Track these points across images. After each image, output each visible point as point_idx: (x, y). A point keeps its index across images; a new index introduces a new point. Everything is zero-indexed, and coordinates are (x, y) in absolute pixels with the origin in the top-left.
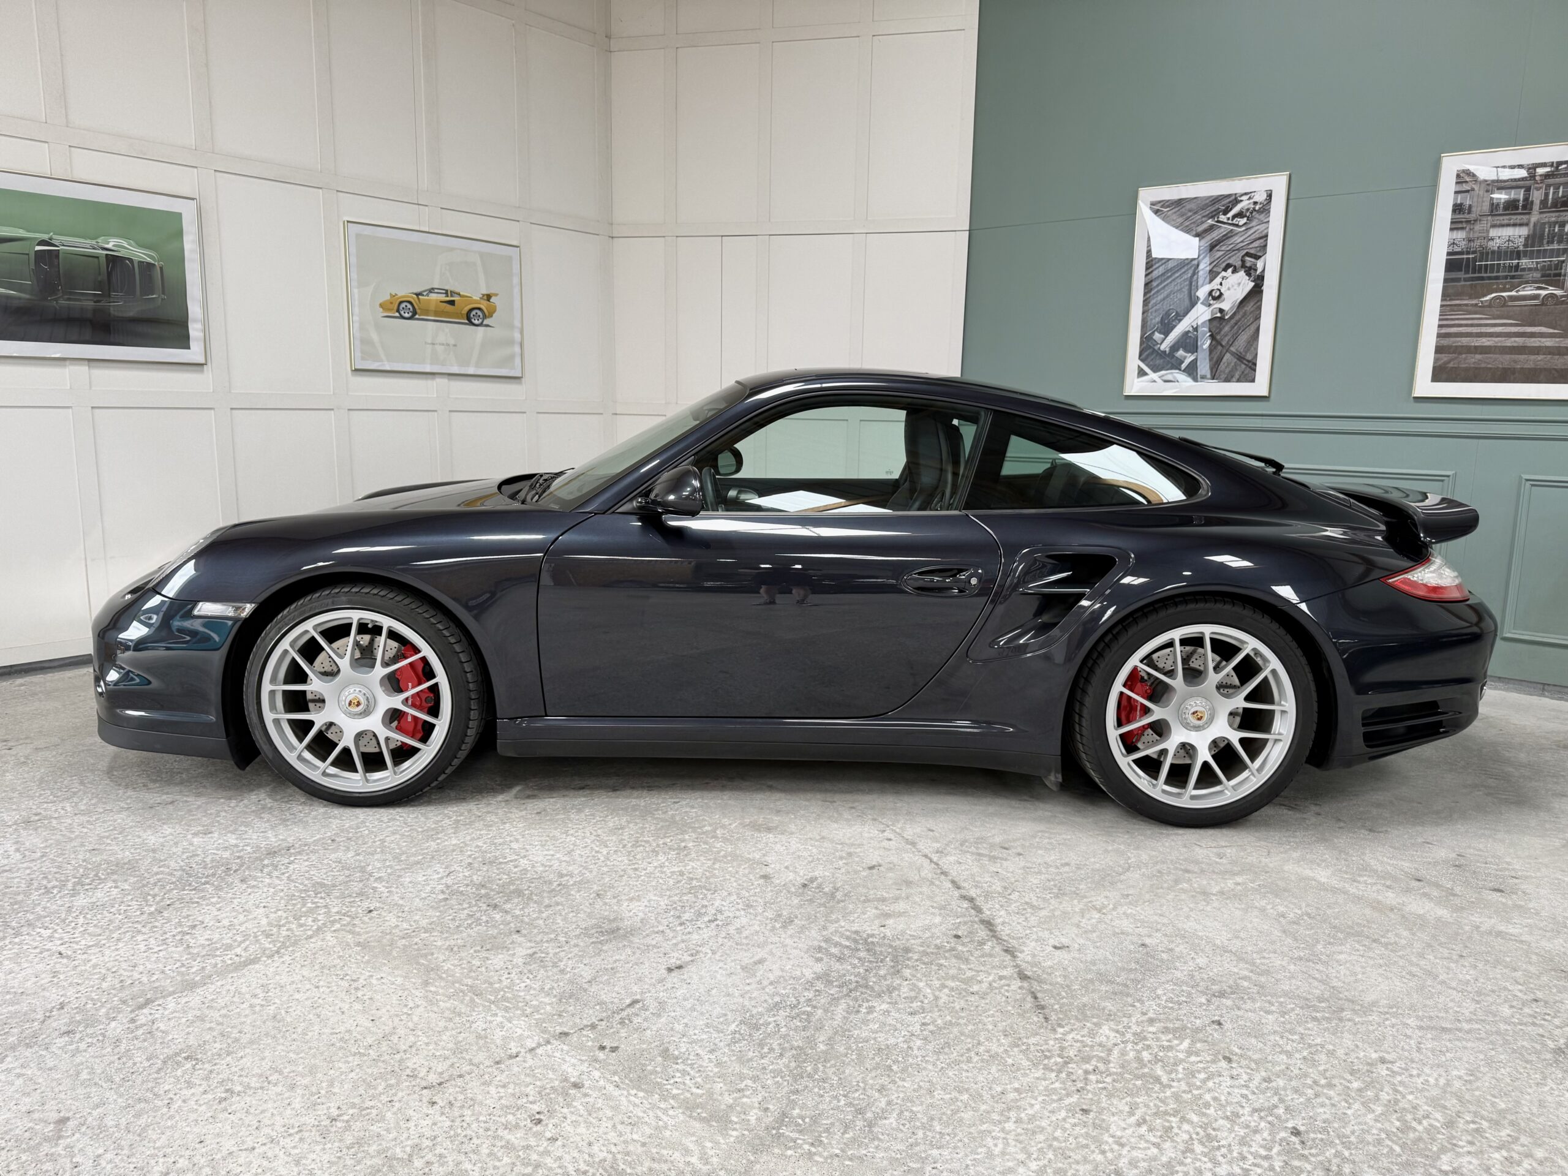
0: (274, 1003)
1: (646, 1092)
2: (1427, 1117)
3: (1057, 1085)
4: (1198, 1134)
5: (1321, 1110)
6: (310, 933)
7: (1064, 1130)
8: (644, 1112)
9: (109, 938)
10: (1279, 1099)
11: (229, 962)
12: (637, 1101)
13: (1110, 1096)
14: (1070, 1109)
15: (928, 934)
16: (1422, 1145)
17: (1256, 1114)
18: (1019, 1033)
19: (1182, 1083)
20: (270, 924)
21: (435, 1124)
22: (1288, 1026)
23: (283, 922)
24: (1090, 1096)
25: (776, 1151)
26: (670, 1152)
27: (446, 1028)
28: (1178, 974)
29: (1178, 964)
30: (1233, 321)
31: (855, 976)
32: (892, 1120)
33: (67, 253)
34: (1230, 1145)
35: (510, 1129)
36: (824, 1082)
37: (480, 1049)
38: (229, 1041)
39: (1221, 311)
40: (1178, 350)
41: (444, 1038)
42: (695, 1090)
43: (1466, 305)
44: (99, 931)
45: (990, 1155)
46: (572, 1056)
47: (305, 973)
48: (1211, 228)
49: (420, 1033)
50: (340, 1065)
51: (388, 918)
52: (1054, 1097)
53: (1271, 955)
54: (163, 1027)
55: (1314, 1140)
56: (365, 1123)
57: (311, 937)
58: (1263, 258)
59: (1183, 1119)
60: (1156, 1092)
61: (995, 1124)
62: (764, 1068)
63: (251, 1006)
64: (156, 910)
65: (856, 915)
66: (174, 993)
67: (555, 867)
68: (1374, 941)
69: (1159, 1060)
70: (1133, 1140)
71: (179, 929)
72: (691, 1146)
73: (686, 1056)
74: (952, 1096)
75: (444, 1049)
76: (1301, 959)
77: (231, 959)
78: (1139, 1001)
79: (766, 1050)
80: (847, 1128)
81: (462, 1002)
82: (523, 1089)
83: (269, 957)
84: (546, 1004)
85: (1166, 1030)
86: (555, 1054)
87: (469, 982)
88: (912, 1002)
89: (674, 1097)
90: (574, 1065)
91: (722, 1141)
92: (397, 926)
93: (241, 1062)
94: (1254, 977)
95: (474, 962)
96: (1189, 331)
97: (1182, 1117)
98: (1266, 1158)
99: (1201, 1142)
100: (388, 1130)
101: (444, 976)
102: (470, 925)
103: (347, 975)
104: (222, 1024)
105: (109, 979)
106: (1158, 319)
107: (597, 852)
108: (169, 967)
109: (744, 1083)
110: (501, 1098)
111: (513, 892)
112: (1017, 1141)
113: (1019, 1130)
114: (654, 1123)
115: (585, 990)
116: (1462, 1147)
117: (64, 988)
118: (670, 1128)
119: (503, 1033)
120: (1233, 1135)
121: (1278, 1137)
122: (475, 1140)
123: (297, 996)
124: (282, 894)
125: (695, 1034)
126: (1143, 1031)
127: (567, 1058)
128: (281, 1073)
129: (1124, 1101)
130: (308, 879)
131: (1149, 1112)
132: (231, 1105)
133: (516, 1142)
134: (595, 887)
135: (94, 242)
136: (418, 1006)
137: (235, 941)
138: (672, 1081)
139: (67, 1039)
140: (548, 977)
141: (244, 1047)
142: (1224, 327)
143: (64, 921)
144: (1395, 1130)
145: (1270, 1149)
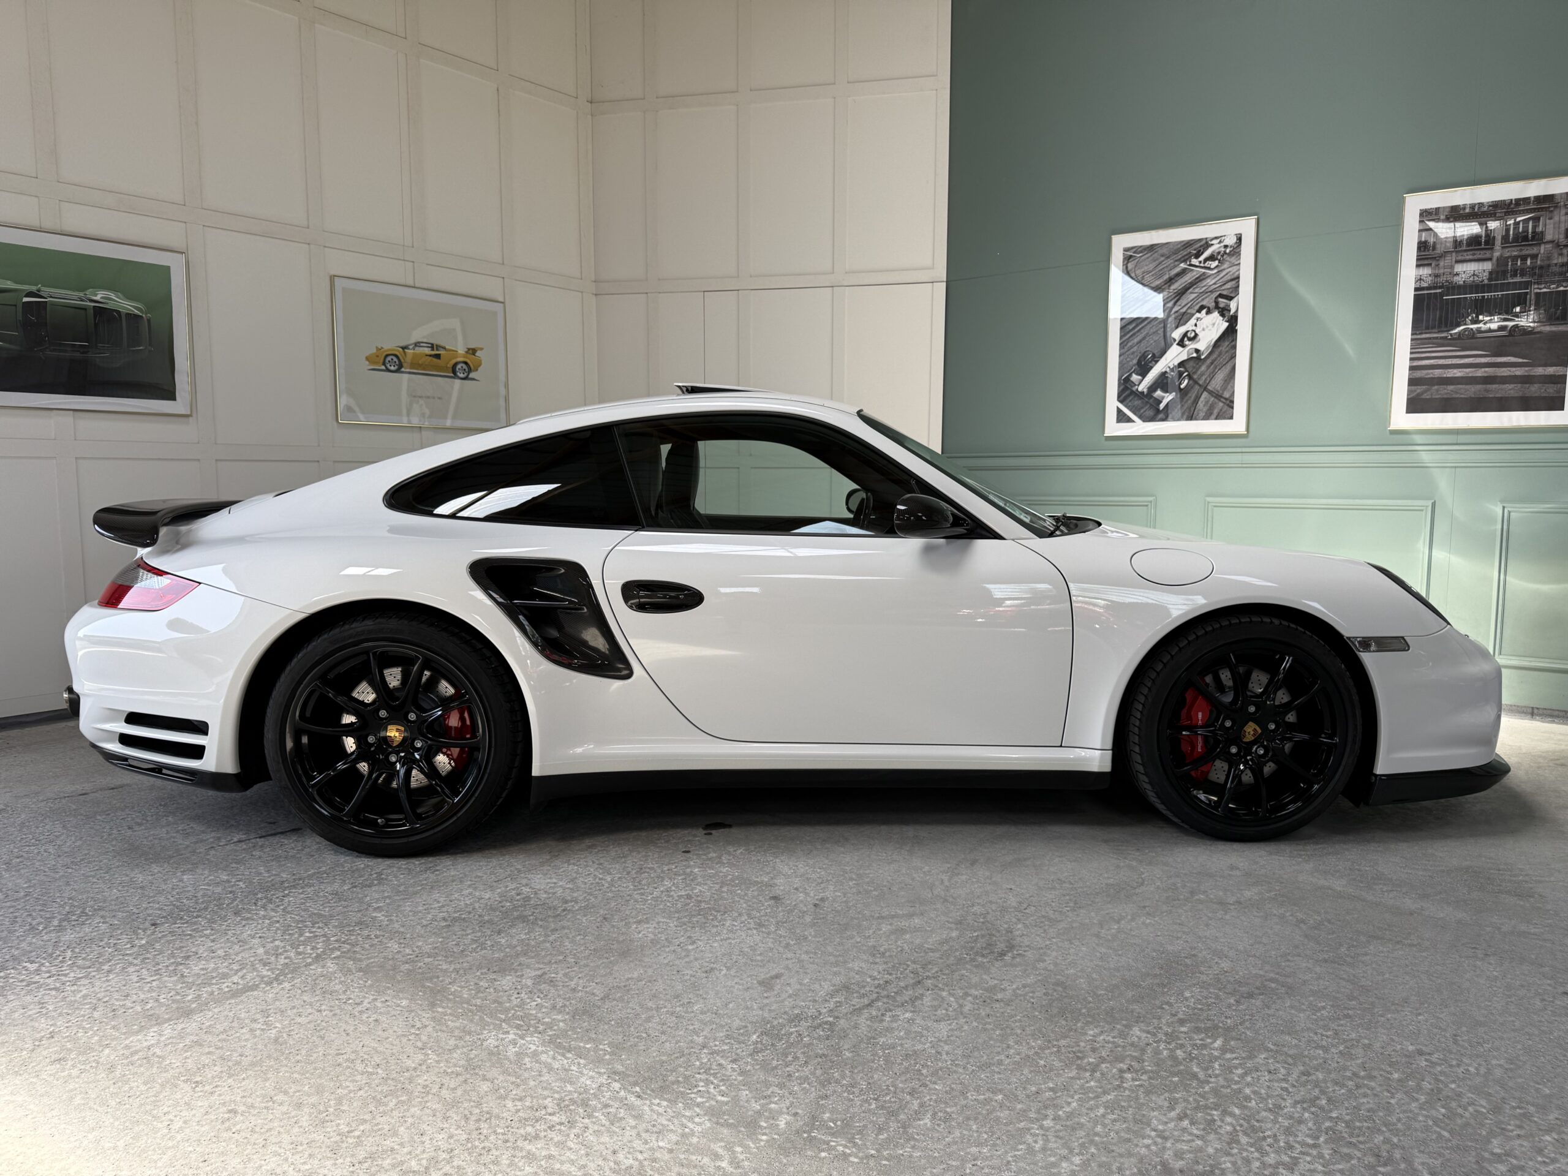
0: (275, 1027)
1: (669, 1101)
2: (1474, 1104)
3: (1092, 1083)
4: (1241, 1126)
5: (1365, 1100)
6: (309, 960)
7: (1104, 1125)
8: (669, 1120)
9: (98, 970)
10: (1323, 1092)
11: (227, 990)
12: (661, 1110)
13: (1148, 1093)
14: (1110, 1107)
15: (946, 947)
16: (1470, 1130)
17: (1299, 1106)
18: (1049, 1036)
19: (1220, 1078)
20: (267, 953)
21: (451, 1137)
22: (1321, 1023)
23: (280, 951)
24: (1127, 1093)
25: (809, 1153)
26: (699, 1158)
27: (456, 1047)
28: (1204, 978)
29: (1202, 969)
30: (1209, 361)
31: (876, 988)
32: (927, 1121)
33: (53, 304)
34: (1275, 1136)
35: (530, 1141)
36: (853, 1087)
37: (493, 1065)
38: (230, 1064)
39: (1197, 351)
40: (1155, 390)
41: (455, 1055)
42: (719, 1098)
43: (1436, 338)
44: (88, 963)
45: (1030, 1150)
46: (590, 1069)
47: (305, 998)
48: (1184, 272)
49: (430, 1052)
50: (348, 1084)
51: (390, 945)
52: (1091, 1095)
53: (1296, 958)
54: (159, 1053)
55: (1360, 1128)
56: (377, 1138)
57: (310, 964)
58: (1235, 299)
59: (1225, 1113)
60: (1193, 1088)
61: (1032, 1121)
62: (790, 1075)
63: (251, 1030)
64: (147, 942)
65: (871, 931)
66: (170, 1020)
67: (558, 895)
68: (1398, 943)
69: (1194, 1058)
70: (1176, 1133)
71: (172, 960)
72: (721, 1151)
73: (708, 1066)
74: (987, 1096)
75: (455, 1066)
76: (1326, 961)
77: (227, 987)
78: (1168, 1003)
79: (790, 1058)
80: (880, 1130)
81: (472, 1021)
82: (540, 1101)
83: (269, 983)
84: (560, 1021)
85: (1198, 1030)
86: (573, 1068)
87: (479, 1002)
88: (936, 1011)
89: (698, 1105)
90: (592, 1077)
91: (752, 1146)
92: (399, 952)
93: (243, 1083)
94: (1281, 979)
95: (481, 984)
96: (1166, 372)
97: (1223, 1111)
98: (1315, 1146)
99: (1247, 1135)
100: (402, 1145)
101: (451, 997)
102: (474, 950)
103: (350, 999)
104: (222, 1048)
105: (102, 1009)
106: (1135, 361)
107: (600, 879)
108: (163, 996)
109: (771, 1089)
110: (518, 1111)
111: (517, 918)
112: (1057, 1137)
113: (1058, 1127)
114: (680, 1131)
115: (599, 1007)
116: (1512, 1131)
117: (53, 1018)
118: (697, 1134)
119: (517, 1049)
120: (1278, 1126)
121: (1323, 1127)
122: (494, 1152)
123: (299, 1020)
124: (277, 925)
125: (716, 1046)
126: (1174, 1031)
127: (585, 1072)
128: (286, 1093)
129: (1162, 1097)
130: (304, 910)
131: (1189, 1106)
132: (234, 1125)
133: (538, 1153)
134: (602, 912)
135: (81, 294)
136: (426, 1026)
137: (232, 970)
138: (695, 1090)
139: (58, 1066)
140: (559, 996)
141: (246, 1069)
142: (1200, 366)
143: (51, 955)
144: (1441, 1117)
145: (1318, 1138)
